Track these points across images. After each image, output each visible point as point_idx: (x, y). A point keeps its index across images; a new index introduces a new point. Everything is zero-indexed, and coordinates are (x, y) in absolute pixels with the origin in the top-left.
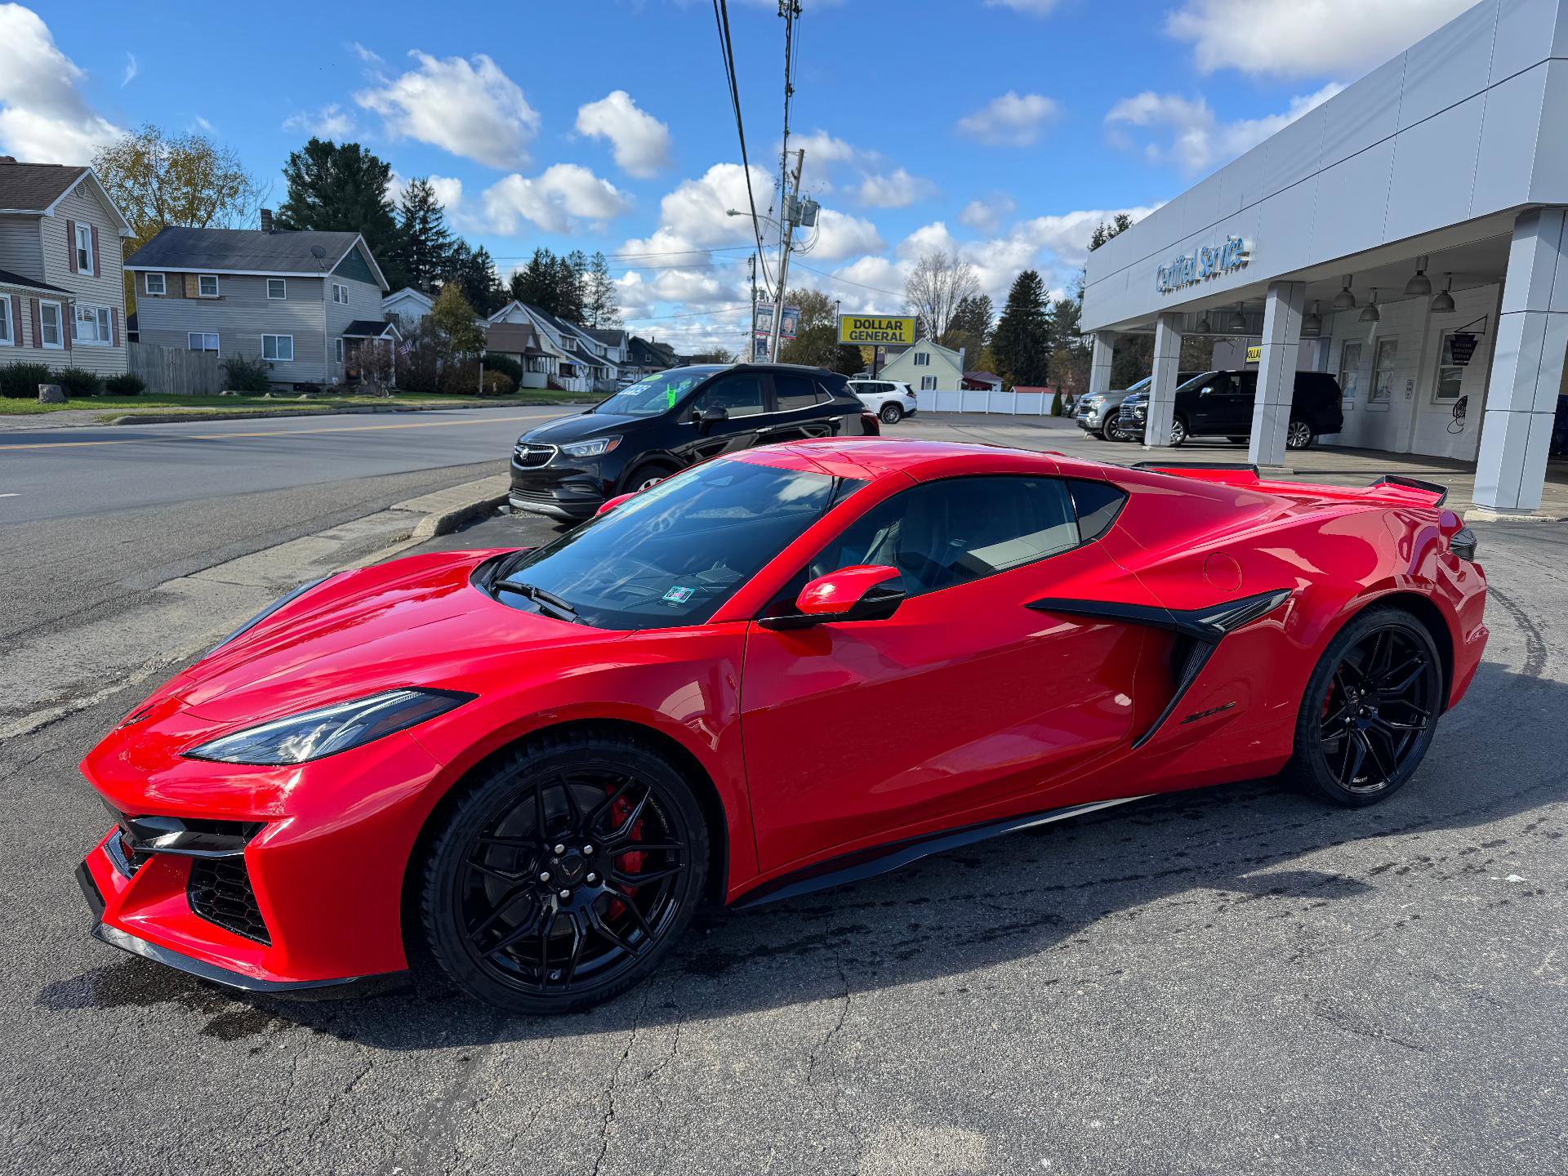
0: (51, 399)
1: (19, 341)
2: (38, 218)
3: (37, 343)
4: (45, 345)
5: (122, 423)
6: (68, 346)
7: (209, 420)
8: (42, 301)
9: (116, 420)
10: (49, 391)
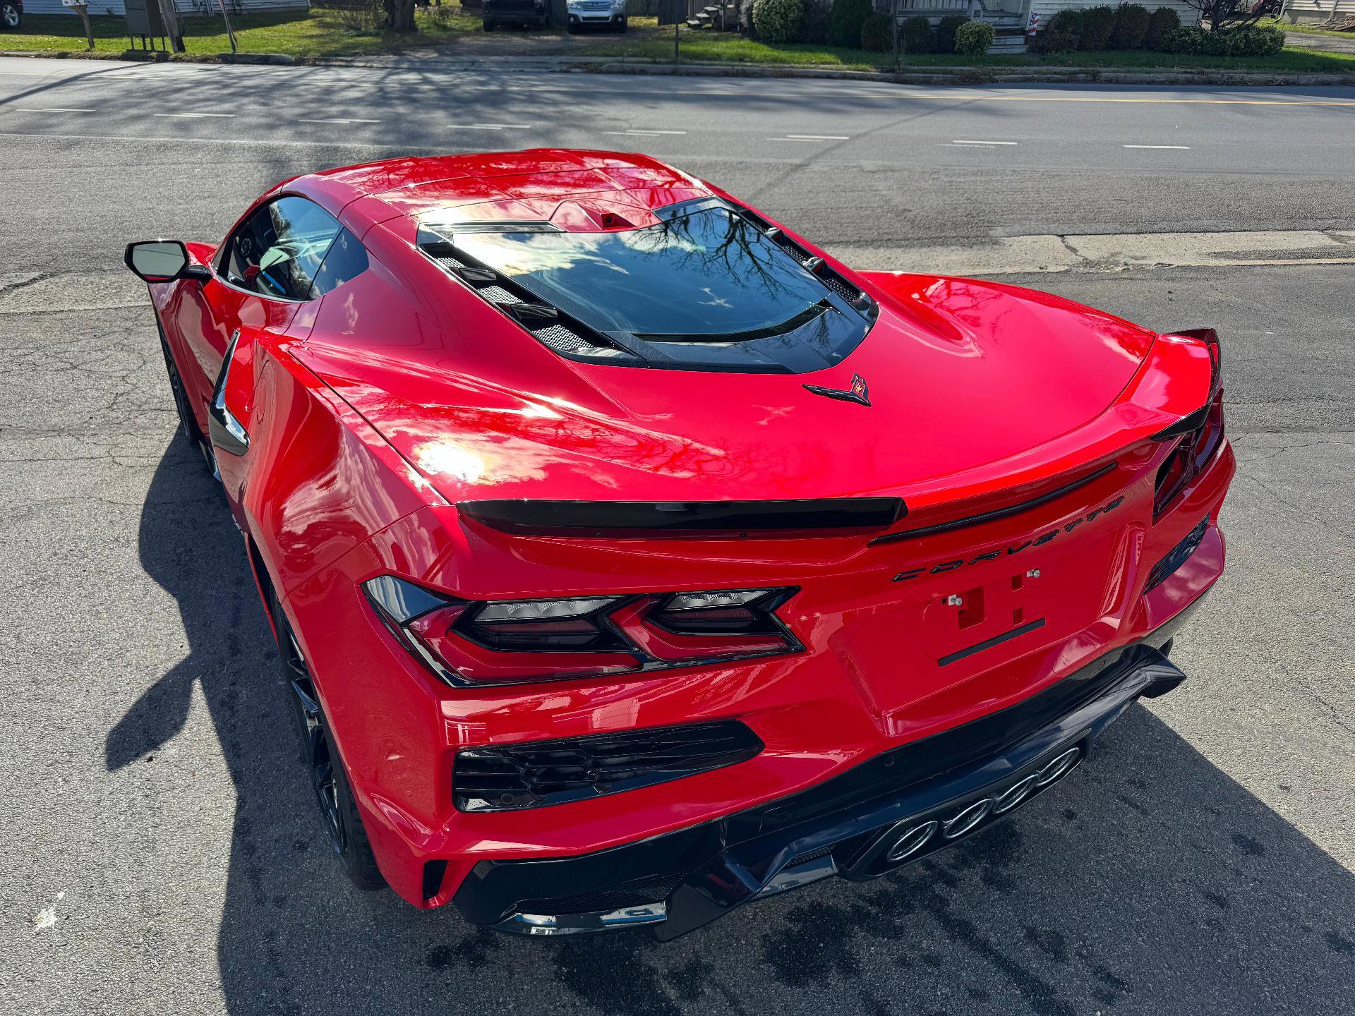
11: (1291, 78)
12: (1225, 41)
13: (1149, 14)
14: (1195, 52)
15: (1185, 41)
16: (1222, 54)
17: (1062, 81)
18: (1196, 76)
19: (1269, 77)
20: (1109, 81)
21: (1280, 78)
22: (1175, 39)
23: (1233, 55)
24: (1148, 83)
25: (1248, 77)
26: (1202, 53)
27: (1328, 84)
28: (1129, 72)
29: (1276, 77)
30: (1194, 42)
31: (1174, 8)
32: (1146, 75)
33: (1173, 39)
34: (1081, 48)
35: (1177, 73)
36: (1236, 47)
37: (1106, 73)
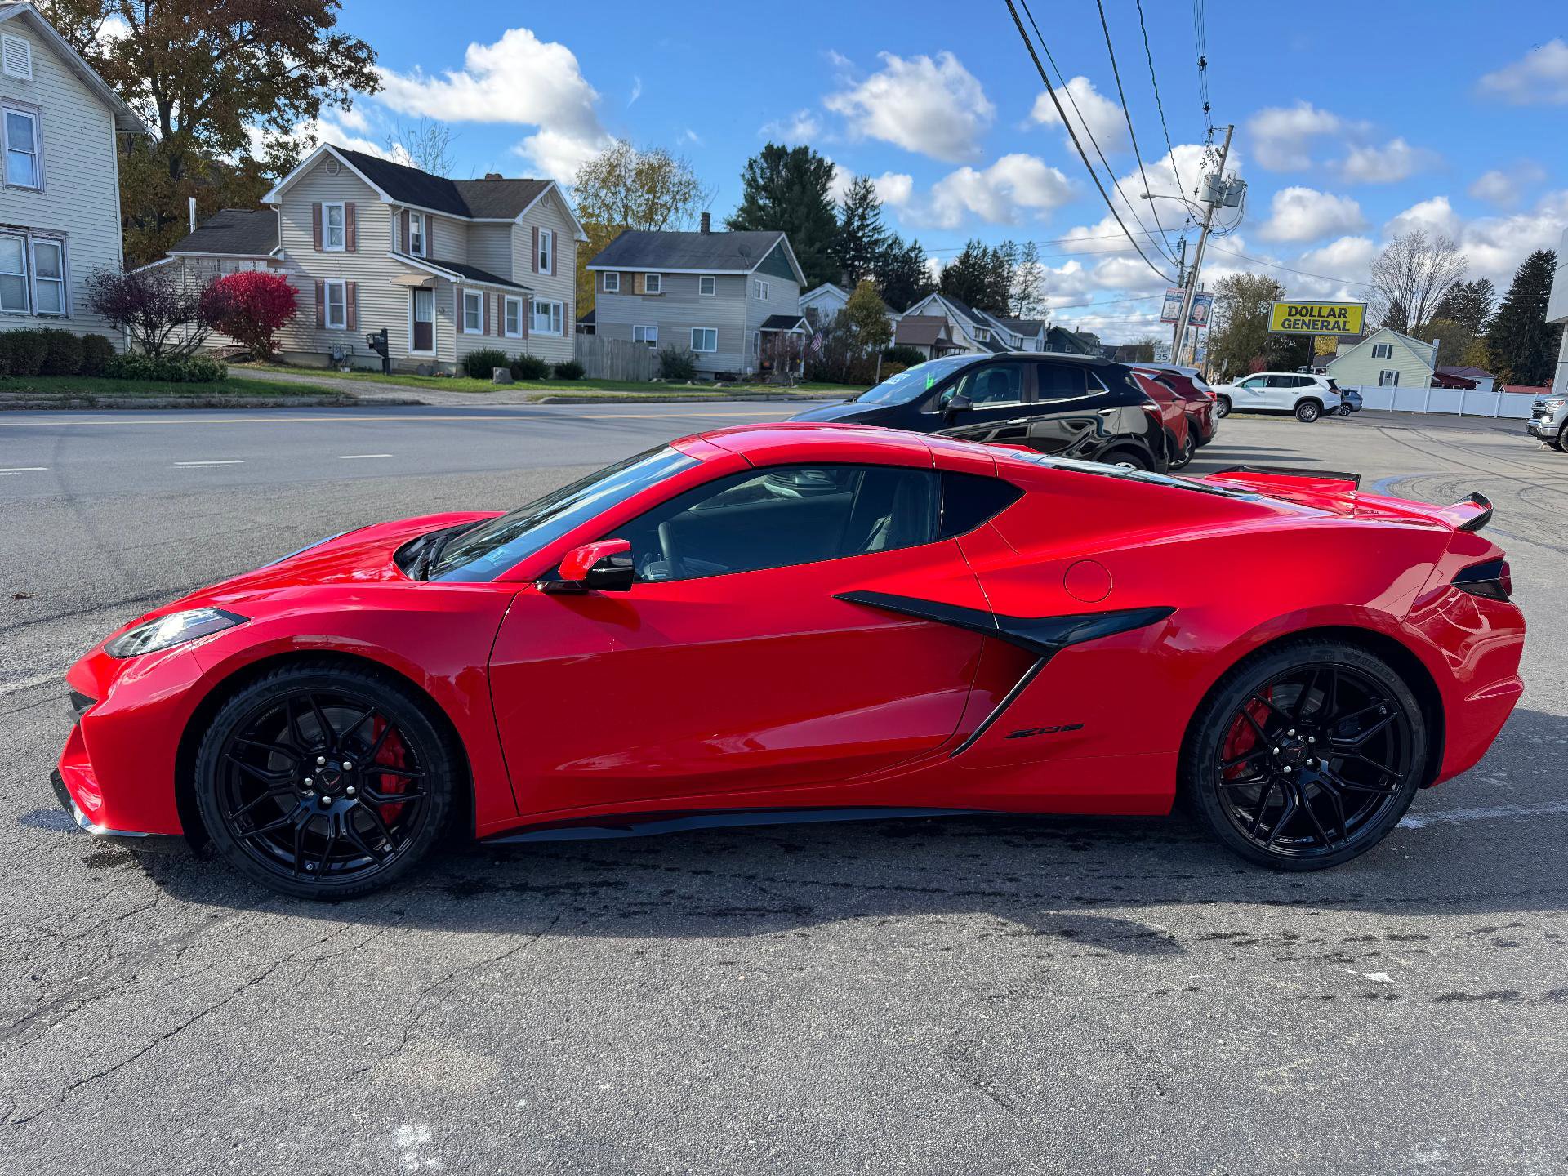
0: (503, 381)
1: (487, 331)
2: (510, 225)
3: (501, 333)
4: (507, 334)
5: (546, 402)
6: (526, 335)
7: (620, 402)
8: (507, 297)
9: (542, 400)
10: (501, 374)
11: (280, 400)
12: (179, 369)
13: (79, 340)
14: (151, 378)
15: (135, 368)
16: (179, 380)
17: (56, 408)
18: (195, 400)
19: (261, 400)
20: (110, 406)
21: (271, 400)
22: (122, 366)
23: (190, 381)
24: (151, 408)
25: (242, 401)
26: (159, 379)
27: (311, 405)
28: (111, 397)
29: (267, 400)
30: (146, 369)
31: (104, 335)
32: (146, 400)
33: (120, 366)
34: (16, 373)
35: (172, 398)
36: (192, 374)
37: (102, 399)
